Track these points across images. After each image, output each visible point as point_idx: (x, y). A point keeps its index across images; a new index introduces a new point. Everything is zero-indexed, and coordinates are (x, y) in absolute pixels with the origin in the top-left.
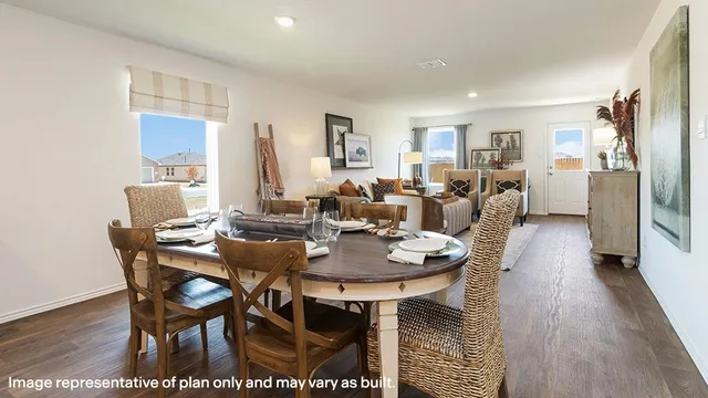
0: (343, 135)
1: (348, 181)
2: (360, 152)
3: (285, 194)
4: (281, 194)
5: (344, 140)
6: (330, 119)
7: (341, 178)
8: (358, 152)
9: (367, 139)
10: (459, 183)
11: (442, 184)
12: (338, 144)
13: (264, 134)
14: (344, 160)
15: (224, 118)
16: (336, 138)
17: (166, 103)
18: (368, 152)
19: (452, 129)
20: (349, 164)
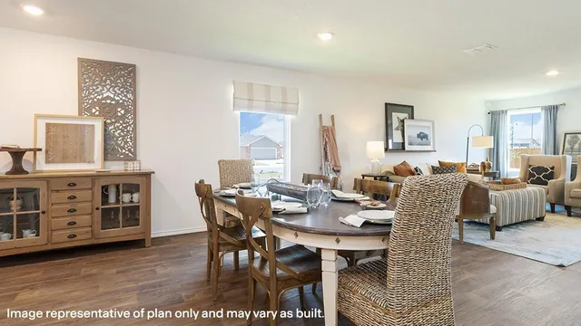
0: (403, 121)
1: (404, 163)
2: (422, 136)
3: (342, 171)
4: (339, 171)
5: (403, 126)
6: (390, 108)
7: (397, 160)
8: (419, 136)
9: (430, 124)
10: (540, 170)
11: (519, 170)
12: (397, 129)
13: (327, 122)
14: (403, 144)
15: (295, 112)
16: (395, 124)
17: (255, 103)
18: (430, 137)
19: (539, 110)
20: (407, 147)
